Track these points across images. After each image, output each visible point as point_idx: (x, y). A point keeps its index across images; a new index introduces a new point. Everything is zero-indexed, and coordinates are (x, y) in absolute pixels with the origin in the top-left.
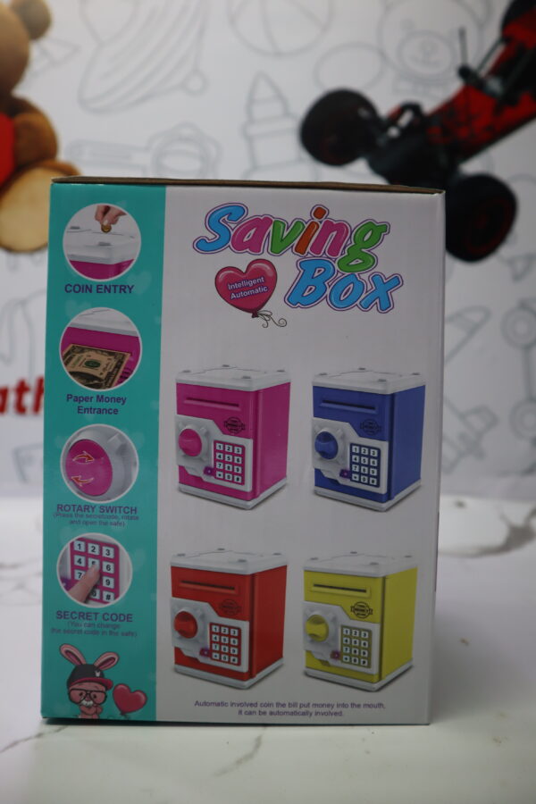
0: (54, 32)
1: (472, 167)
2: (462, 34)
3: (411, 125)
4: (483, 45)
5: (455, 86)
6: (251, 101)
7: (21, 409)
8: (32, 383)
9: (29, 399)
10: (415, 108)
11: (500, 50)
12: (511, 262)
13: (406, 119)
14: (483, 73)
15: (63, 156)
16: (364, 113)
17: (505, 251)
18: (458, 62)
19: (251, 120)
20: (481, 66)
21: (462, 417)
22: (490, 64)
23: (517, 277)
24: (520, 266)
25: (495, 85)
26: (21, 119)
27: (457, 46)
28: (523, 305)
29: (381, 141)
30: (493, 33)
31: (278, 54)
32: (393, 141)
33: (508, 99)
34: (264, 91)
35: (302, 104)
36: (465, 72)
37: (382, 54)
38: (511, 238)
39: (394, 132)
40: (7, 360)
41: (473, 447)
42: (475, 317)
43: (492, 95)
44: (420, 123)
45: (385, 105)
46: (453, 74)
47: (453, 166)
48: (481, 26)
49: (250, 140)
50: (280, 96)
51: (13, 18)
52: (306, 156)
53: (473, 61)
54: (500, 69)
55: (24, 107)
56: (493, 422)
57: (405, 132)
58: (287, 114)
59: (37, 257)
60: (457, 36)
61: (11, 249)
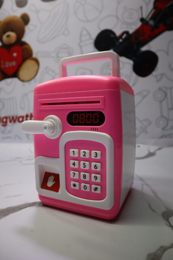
0: (31, 22)
1: (144, 49)
2: (141, 8)
3: (126, 38)
4: (148, 9)
5: (139, 24)
6: (81, 36)
10: (127, 32)
11: (153, 11)
12: (156, 76)
13: (124, 36)
14: (148, 19)
15: (34, 56)
16: (112, 36)
17: (154, 73)
18: (140, 17)
19: (81, 41)
21: (141, 122)
22: (150, 16)
23: (158, 81)
24: (159, 77)
25: (152, 23)
27: (140, 11)
28: (160, 89)
29: (117, 44)
30: (151, 6)
31: (88, 21)
32: (121, 43)
33: (156, 27)
34: (85, 32)
35: (94, 35)
36: (142, 20)
37: (117, 17)
38: (156, 69)
39: (121, 40)
40: (23, 109)
41: (144, 130)
42: (145, 93)
43: (151, 26)
44: (129, 37)
45: (118, 33)
46: (139, 21)
47: (139, 49)
48: (147, 5)
49: (81, 47)
50: (89, 34)
51: (21, 20)
52: (96, 50)
53: (145, 16)
54: (152, 18)
55: (24, 44)
56: (150, 123)
57: (124, 40)
58: (91, 38)
59: (29, 83)
60: (140, 9)
61: (23, 81)
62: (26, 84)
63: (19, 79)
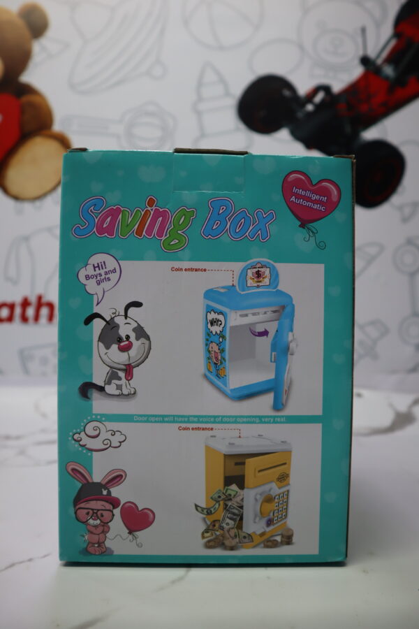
0: (51, 33)
1: (370, 134)
2: (363, 30)
3: (323, 102)
4: (380, 40)
5: (358, 71)
6: (200, 84)
7: (24, 319)
8: (33, 300)
9: (30, 312)
10: (326, 89)
11: (393, 43)
12: (400, 208)
13: (319, 98)
14: (379, 61)
15: (57, 127)
16: (287, 93)
17: (396, 199)
18: (361, 53)
19: (200, 99)
20: (378, 56)
22: (385, 54)
23: (405, 220)
24: (407, 211)
25: (389, 71)
26: (25, 99)
27: (360, 40)
28: (410, 242)
29: (300, 115)
30: (387, 30)
31: (221, 48)
32: (309, 114)
33: (399, 81)
34: (210, 76)
35: (239, 87)
36: (365, 61)
37: (301, 47)
38: (400, 189)
39: (310, 107)
40: (15, 282)
41: (370, 351)
42: (372, 250)
43: (387, 78)
44: (331, 100)
45: (303, 87)
46: (357, 62)
47: (356, 134)
48: (378, 25)
49: (199, 114)
50: (222, 80)
52: (242, 126)
53: (372, 53)
54: (393, 58)
55: (28, 90)
56: (385, 332)
57: (319, 107)
58: (227, 94)
59: (38, 203)
60: (359, 32)
61: (16, 198)
62: (27, 206)
63: (6, 191)
